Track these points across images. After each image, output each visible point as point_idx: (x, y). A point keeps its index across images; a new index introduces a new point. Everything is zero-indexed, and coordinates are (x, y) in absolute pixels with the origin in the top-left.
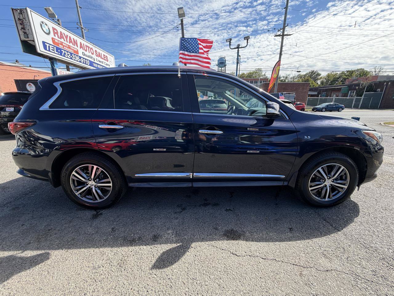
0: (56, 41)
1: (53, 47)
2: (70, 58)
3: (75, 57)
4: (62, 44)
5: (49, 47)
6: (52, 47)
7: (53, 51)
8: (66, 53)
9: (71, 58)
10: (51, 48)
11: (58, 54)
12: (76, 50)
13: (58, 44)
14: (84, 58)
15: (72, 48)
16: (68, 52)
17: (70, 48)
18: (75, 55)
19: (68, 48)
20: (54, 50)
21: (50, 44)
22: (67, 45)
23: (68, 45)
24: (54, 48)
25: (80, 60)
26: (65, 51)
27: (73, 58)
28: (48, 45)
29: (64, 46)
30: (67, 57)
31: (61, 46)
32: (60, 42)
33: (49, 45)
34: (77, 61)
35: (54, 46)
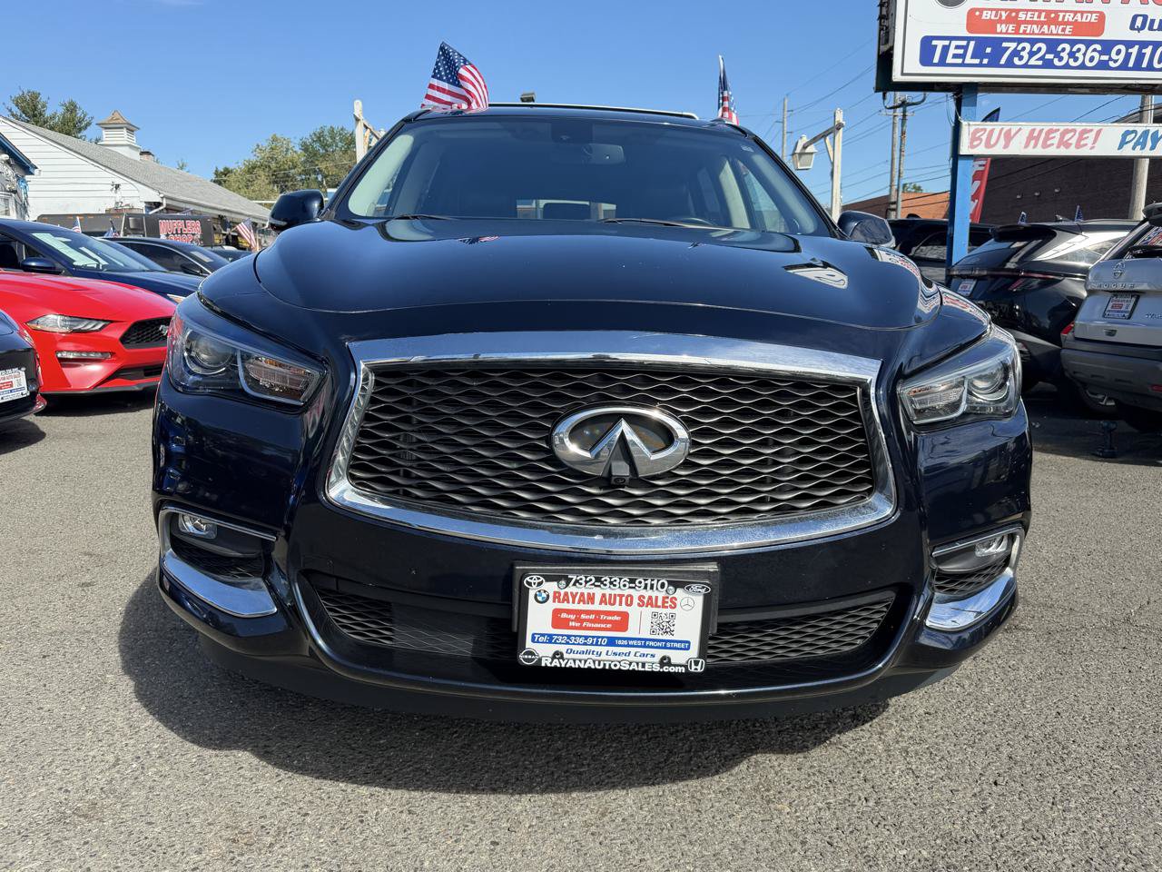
0: (986, 16)
1: (964, 43)
2: (1040, 63)
3: (1072, 55)
4: (1009, 20)
5: (946, 49)
6: (957, 47)
7: (960, 61)
8: (1024, 49)
9: (1048, 64)
10: (952, 51)
11: (981, 65)
12: (1093, 18)
13: (991, 25)
14: (1129, 44)
15: (1069, 17)
16: (1033, 42)
17: (1055, 22)
18: (1073, 43)
19: (1041, 24)
20: (963, 56)
21: (951, 39)
22: (1040, 12)
23: (1048, 12)
24: (965, 48)
25: (1105, 58)
26: (1020, 41)
27: (1061, 59)
28: (940, 44)
29: (1019, 23)
30: (1026, 66)
31: (1003, 30)
32: (1004, 15)
33: (947, 43)
34: (1083, 66)
35: (968, 39)
